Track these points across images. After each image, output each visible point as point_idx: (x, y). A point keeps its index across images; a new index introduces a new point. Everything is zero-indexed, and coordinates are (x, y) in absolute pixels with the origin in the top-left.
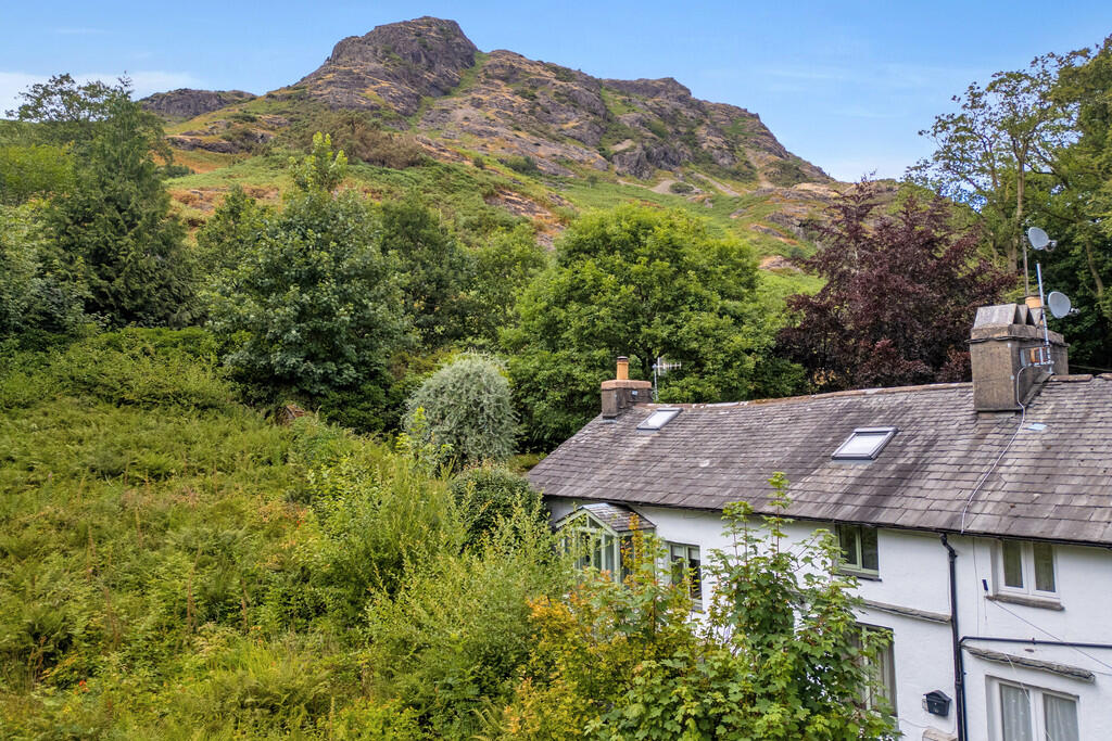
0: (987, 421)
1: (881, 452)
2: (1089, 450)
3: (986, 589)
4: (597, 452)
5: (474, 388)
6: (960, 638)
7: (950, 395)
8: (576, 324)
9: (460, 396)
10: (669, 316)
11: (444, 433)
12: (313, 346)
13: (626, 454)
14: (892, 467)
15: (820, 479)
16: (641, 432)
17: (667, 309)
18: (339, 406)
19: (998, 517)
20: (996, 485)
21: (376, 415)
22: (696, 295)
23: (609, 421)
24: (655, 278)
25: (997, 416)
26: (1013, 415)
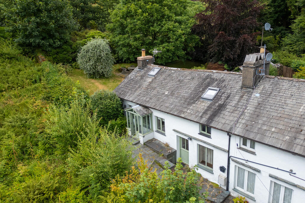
0: (244, 90)
1: (215, 97)
2: (269, 107)
3: (237, 146)
4: (136, 83)
5: (98, 50)
6: (230, 156)
7: (236, 77)
8: (130, 26)
9: (94, 53)
10: (159, 23)
11: (91, 65)
12: (44, 35)
13: (145, 84)
14: (217, 104)
15: (197, 106)
16: (149, 76)
17: (158, 20)
18: (56, 54)
19: (242, 129)
20: (244, 117)
21: (69, 56)
22: (167, 15)
23: (140, 70)
24: (154, 10)
25: (247, 89)
26: (252, 89)
